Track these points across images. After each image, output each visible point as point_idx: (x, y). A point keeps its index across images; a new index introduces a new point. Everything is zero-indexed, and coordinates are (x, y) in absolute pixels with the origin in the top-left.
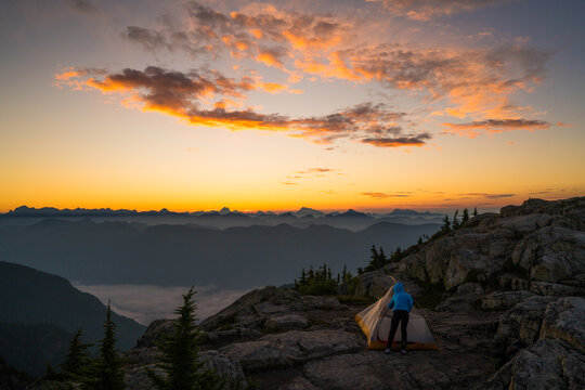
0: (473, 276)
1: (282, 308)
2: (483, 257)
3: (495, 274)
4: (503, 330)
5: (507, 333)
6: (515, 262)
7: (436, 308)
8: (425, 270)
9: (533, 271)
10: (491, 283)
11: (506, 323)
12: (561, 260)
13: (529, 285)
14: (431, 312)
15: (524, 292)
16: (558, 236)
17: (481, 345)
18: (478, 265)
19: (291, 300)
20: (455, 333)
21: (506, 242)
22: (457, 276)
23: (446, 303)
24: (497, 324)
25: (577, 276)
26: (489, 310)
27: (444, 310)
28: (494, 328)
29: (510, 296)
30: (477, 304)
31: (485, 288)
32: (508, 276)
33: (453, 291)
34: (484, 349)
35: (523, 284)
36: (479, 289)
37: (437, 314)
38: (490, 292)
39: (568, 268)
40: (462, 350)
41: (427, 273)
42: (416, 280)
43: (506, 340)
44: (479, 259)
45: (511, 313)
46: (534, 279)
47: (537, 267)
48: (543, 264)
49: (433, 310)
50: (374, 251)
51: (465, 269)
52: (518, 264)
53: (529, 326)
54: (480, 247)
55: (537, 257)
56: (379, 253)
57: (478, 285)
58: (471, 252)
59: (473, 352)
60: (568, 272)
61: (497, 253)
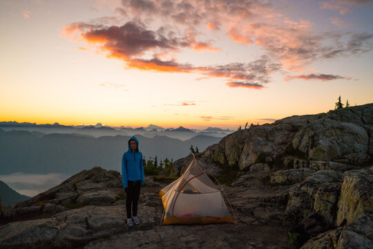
0: (262, 158)
1: (99, 185)
2: (270, 144)
3: (280, 156)
4: (295, 202)
5: (298, 205)
6: (295, 146)
7: (232, 184)
8: (225, 155)
9: (311, 152)
10: (276, 163)
11: (297, 195)
12: (333, 143)
13: (308, 163)
14: (229, 188)
15: (305, 169)
16: (329, 125)
17: (274, 217)
18: (267, 149)
19: (110, 178)
20: (249, 206)
21: (286, 132)
22: (249, 158)
23: (241, 180)
24: (287, 197)
25: (346, 156)
26: (277, 184)
27: (239, 185)
28: (285, 201)
29: (295, 172)
30: (266, 180)
31: (271, 168)
32: (290, 157)
33: (247, 170)
34: (276, 221)
35: (303, 163)
36: (267, 168)
37: (233, 189)
38: (276, 171)
39: (338, 149)
40: (256, 223)
41: (225, 157)
42: (217, 163)
43: (299, 212)
44: (267, 144)
45: (301, 186)
46: (311, 159)
47: (314, 149)
48: (320, 146)
49: (231, 186)
50: (192, 149)
51: (256, 153)
52: (297, 148)
53: (325, 198)
54: (267, 137)
55: (314, 141)
56: (195, 151)
57: (266, 165)
58: (261, 139)
59: (266, 224)
60: (339, 153)
61: (280, 141)
